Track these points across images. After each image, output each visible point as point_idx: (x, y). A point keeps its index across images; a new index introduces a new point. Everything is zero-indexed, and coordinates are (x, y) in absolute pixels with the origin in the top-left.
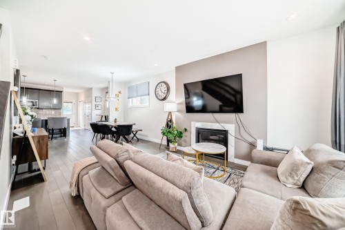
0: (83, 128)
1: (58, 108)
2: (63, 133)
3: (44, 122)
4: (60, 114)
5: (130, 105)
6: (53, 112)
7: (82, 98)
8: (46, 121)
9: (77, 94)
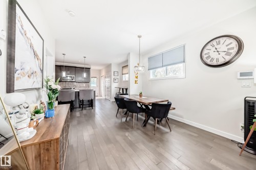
0: (104, 98)
1: (87, 82)
2: (91, 103)
3: (77, 93)
4: (89, 87)
5: (152, 77)
6: (84, 85)
7: (103, 73)
8: (79, 92)
9: (100, 71)
